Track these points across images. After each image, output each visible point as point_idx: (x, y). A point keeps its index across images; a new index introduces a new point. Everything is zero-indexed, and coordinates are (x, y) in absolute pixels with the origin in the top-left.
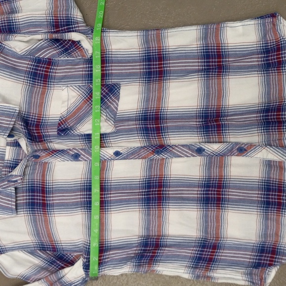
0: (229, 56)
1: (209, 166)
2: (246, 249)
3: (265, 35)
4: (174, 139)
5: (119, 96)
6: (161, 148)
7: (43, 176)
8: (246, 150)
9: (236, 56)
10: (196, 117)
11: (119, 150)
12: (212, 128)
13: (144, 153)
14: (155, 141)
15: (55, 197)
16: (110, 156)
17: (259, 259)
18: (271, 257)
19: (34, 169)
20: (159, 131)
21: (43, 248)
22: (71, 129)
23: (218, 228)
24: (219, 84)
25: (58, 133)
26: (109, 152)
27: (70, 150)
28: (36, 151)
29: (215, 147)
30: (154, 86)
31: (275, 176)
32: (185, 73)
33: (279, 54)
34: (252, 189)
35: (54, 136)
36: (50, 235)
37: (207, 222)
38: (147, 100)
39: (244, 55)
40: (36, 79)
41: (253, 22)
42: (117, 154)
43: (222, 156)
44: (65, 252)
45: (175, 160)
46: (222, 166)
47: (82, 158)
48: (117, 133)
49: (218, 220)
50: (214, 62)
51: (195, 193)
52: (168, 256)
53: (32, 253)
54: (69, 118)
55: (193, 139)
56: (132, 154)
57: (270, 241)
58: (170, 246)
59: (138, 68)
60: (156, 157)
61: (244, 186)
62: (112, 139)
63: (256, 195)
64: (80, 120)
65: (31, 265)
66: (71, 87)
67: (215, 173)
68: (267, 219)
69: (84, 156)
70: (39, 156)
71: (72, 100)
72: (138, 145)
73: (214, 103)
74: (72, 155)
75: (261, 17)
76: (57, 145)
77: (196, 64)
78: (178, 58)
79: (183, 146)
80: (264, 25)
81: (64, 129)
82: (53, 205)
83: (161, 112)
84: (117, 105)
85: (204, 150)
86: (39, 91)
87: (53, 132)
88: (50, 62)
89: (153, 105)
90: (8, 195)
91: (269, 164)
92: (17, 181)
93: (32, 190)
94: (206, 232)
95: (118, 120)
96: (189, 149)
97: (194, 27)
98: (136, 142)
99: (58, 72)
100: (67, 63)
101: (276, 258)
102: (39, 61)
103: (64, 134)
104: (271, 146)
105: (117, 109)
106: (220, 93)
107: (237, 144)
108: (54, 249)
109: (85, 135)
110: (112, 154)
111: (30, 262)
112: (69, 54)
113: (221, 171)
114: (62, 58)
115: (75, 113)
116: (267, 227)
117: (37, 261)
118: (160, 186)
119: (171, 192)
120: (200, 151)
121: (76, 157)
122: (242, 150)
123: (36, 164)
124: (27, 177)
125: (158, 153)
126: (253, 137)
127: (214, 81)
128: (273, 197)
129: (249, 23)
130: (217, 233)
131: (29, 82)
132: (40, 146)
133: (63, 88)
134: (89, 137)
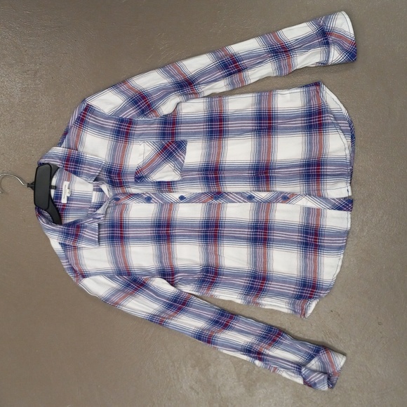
0: (277, 118)
1: (257, 211)
2: (290, 283)
3: (310, 101)
4: (230, 187)
5: (185, 150)
6: (219, 195)
7: (121, 214)
8: (288, 198)
9: (284, 118)
10: (249, 169)
11: (183, 195)
12: (261, 179)
13: (204, 198)
14: (214, 189)
15: (131, 231)
16: (176, 200)
17: (301, 292)
18: (311, 291)
19: (114, 209)
20: (217, 180)
21: (120, 273)
22: (146, 177)
23: (265, 263)
24: (269, 142)
25: (135, 180)
26: (175, 196)
27: (143, 194)
28: (116, 195)
29: (263, 195)
30: (215, 143)
31: (313, 222)
32: (242, 132)
33: (320, 117)
34: (293, 231)
35: (131, 182)
36: (126, 263)
37: (255, 257)
38: (209, 155)
39: (291, 118)
40: (119, 136)
41: (299, 90)
42: (182, 198)
43: (269, 203)
44: (138, 276)
45: (229, 204)
46: (268, 211)
47: (154, 201)
48: (183, 181)
49: (265, 255)
50: (265, 123)
51: (247, 233)
52: (225, 284)
53: (111, 278)
54: (144, 168)
55: (246, 188)
56: (194, 199)
57: (310, 276)
58: (227, 275)
59: (202, 127)
60: (214, 202)
61: (286, 228)
62: (179, 186)
63: (296, 237)
64: (153, 170)
65: (110, 287)
66: (147, 143)
67: (262, 217)
68: (306, 257)
69: (155, 199)
70: (119, 199)
71: (147, 154)
72: (200, 191)
73: (264, 158)
74: (146, 198)
75: (306, 86)
76: (133, 190)
77: (250, 125)
78: (236, 119)
79: (236, 193)
80: (309, 92)
81: (140, 178)
82: (128, 238)
83: (220, 165)
84: (184, 158)
85: (254, 197)
86: (121, 145)
87: (131, 179)
88: (130, 122)
89: (213, 159)
90: (93, 230)
91: (308, 211)
92: (100, 218)
93: (112, 226)
95: (184, 171)
96: (242, 196)
97: (250, 95)
98: (198, 189)
99: (138, 129)
100: (145, 123)
101: (315, 292)
102: (122, 121)
103: (140, 181)
104: (310, 195)
105: (184, 161)
106: (270, 150)
107: (281, 193)
108: (129, 273)
109: (157, 182)
110: (178, 198)
112: (145, 115)
113: (267, 215)
114: (140, 119)
115: (149, 164)
116: (306, 266)
117: (115, 285)
118: (217, 227)
119: (226, 231)
120: (250, 198)
121: (148, 200)
122: (286, 198)
123: (116, 205)
124: (108, 216)
125: (216, 198)
126: (296, 187)
127: (265, 140)
128: (311, 239)
129: (296, 91)
130: (265, 267)
131: (113, 138)
132: (119, 190)
133: (141, 143)
134: (160, 184)
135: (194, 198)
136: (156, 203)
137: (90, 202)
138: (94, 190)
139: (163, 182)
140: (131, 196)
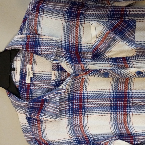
5: (135, 29)
15: (89, 102)
16: (133, 75)
25: (92, 58)
26: (132, 71)
27: (102, 70)
35: (89, 59)
40: (71, 16)
42: (139, 73)
47: (111, 76)
69: (112, 74)
70: (79, 74)
74: (103, 74)
76: (92, 66)
84: (134, 36)
86: (74, 25)
90: (55, 104)
92: (61, 93)
103: (97, 58)
105: (135, 39)
109: (112, 59)
110: (135, 74)
121: (106, 75)
131: (67, 19)
132: (79, 67)
133: (92, 23)
134: (115, 60)
136: (114, 77)
137: (50, 80)
138: (53, 69)
139: (118, 58)
140: (90, 72)
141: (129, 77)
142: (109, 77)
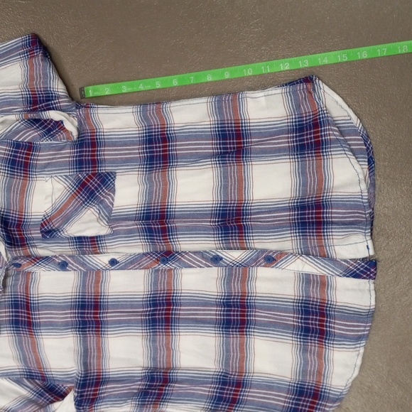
0: (251, 136)
1: (228, 279)
2: (279, 389)
3: (298, 107)
4: (185, 244)
5: (114, 188)
6: (168, 256)
7: (27, 288)
8: (274, 260)
9: (260, 135)
10: (212, 215)
11: (116, 257)
12: (232, 230)
13: (146, 261)
14: (162, 247)
15: (42, 314)
16: (104, 265)
17: (296, 404)
18: (312, 402)
19: (17, 280)
20: (165, 232)
21: (30, 376)
22: (58, 230)
23: (243, 359)
24: (240, 172)
25: (43, 236)
26: (102, 260)
27: (55, 256)
28: (16, 258)
29: (235, 255)
30: (157, 175)
31: (315, 294)
32: (196, 158)
33: (318, 132)
34: (285, 310)
35: (37, 239)
36: (38, 361)
37: (228, 351)
38: (150, 193)
39: (271, 134)
40: (14, 169)
41: (279, 90)
42: (113, 262)
43: (245, 267)
44: (57, 383)
45: (185, 271)
46: (245, 279)
47: (70, 267)
48: (114, 234)
49: (242, 348)
50: (232, 144)
51: (213, 313)
52: (179, 395)
53: (18, 382)
54: (54, 217)
55: (208, 244)
57: (311, 380)
58: (181, 382)
59: (136, 151)
60: (162, 266)
61: (273, 305)
62: (108, 243)
63: (291, 319)
64: (67, 219)
65: (17, 396)
66: (56, 178)
67: (236, 288)
68: (305, 350)
69: (73, 264)
70: (20, 265)
71: (57, 195)
72: (139, 250)
73: (234, 197)
74: (59, 263)
75: (291, 83)
76: (41, 250)
77: (209, 147)
78: (188, 138)
79: (195, 253)
80: (295, 93)
81: (49, 231)
82: (39, 325)
83: (168, 208)
84: (113, 199)
85: (221, 259)
86: (19, 183)
87: (36, 234)
88: (30, 147)
89: (157, 201)
91: (307, 279)
93: (15, 305)
94: (227, 364)
95: (112, 219)
96: (203, 257)
97: (204, 100)
98: (137, 247)
99: (42, 157)
100: (50, 147)
101: (318, 404)
102: (18, 145)
103: (50, 237)
104: (308, 254)
105: (113, 205)
106: (241, 184)
107: (263, 251)
108: (44, 378)
109: (75, 237)
110: (107, 263)
111: (16, 392)
112: (53, 136)
113: (243, 287)
114: (44, 142)
115: (61, 211)
116: (306, 363)
117: (24, 392)
118: (169, 304)
119: (183, 311)
120: (216, 260)
121: (63, 266)
122: (271, 259)
123: (18, 273)
124: (8, 289)
125: (165, 262)
126: (285, 242)
127: (233, 168)
128: (314, 322)
129: (274, 92)
130: (241, 367)
131: (6, 172)
132: (20, 252)
133: (47, 179)
134: (80, 240)
135: (132, 263)
136: (75, 270)
139: (84, 237)
140: (38, 260)
141: (98, 270)
142: (68, 270)
